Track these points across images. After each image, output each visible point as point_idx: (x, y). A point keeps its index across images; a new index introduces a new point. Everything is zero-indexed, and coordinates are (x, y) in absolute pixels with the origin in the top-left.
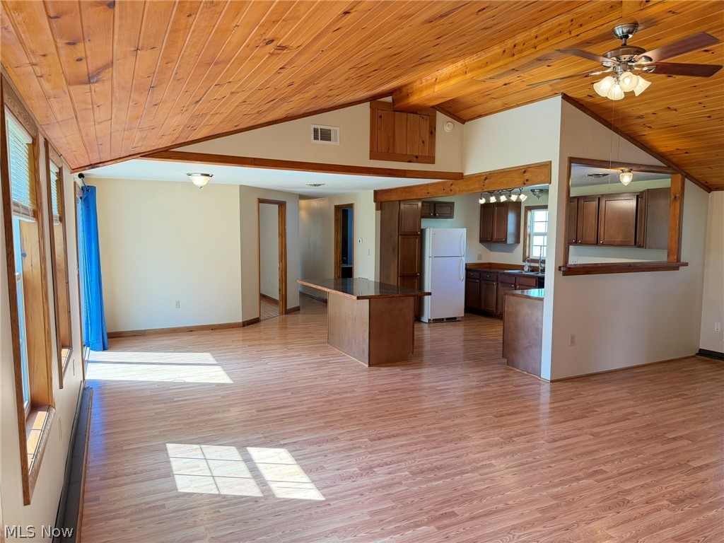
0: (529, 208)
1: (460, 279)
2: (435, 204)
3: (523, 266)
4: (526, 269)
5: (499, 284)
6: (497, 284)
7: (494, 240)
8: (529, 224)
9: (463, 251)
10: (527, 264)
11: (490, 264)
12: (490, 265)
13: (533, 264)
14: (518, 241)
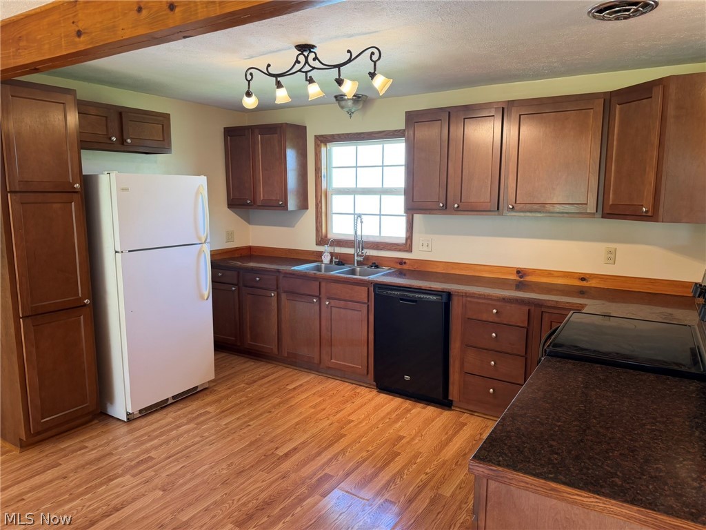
0: (323, 140)
1: (202, 297)
2: (122, 114)
3: (320, 254)
4: (326, 259)
5: (284, 296)
6: (278, 295)
7: (259, 203)
8: (324, 171)
9: (204, 231)
10: (326, 249)
11: (250, 248)
12: (249, 253)
13: (338, 250)
14: (304, 205)
